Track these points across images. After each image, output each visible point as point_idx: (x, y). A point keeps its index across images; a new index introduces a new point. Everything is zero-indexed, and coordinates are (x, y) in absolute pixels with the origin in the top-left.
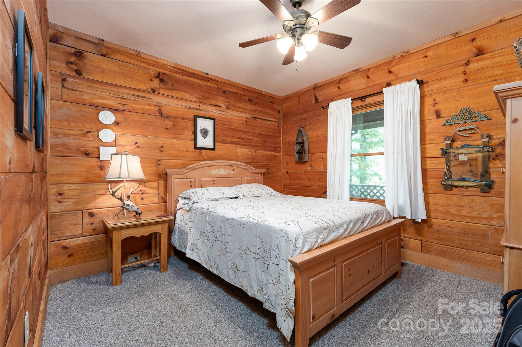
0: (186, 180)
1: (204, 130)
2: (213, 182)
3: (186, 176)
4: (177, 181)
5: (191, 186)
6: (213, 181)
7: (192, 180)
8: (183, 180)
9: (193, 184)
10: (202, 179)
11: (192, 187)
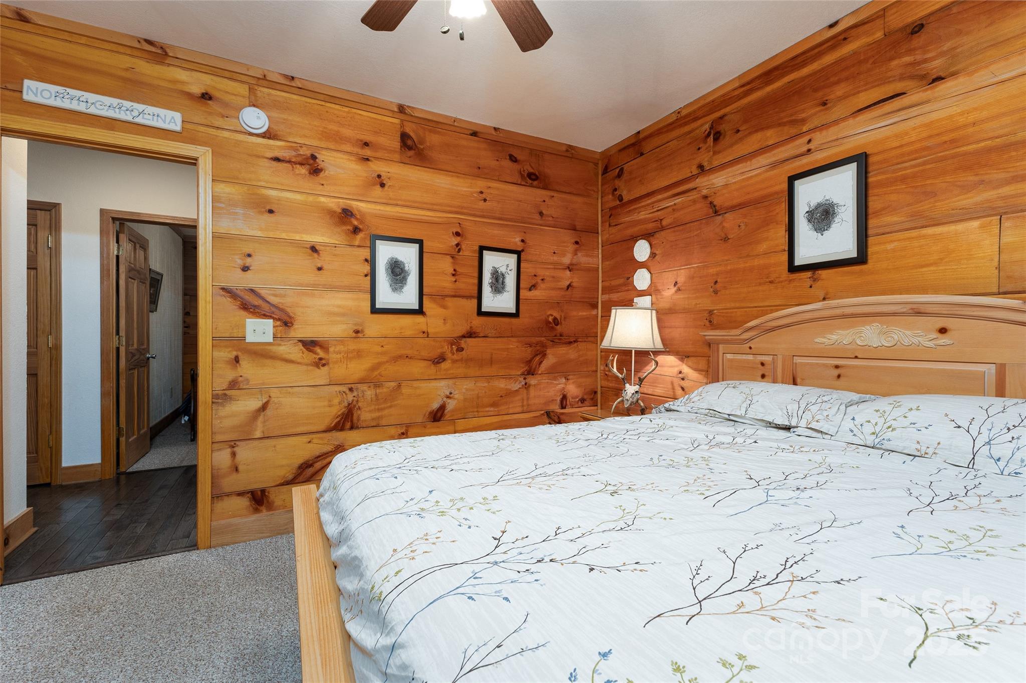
0: (750, 357)
1: (820, 209)
2: (837, 372)
3: (750, 348)
4: (731, 360)
5: (763, 376)
6: (837, 367)
7: (767, 359)
8: (744, 357)
9: (766, 370)
10: (798, 360)
11: (765, 379)
